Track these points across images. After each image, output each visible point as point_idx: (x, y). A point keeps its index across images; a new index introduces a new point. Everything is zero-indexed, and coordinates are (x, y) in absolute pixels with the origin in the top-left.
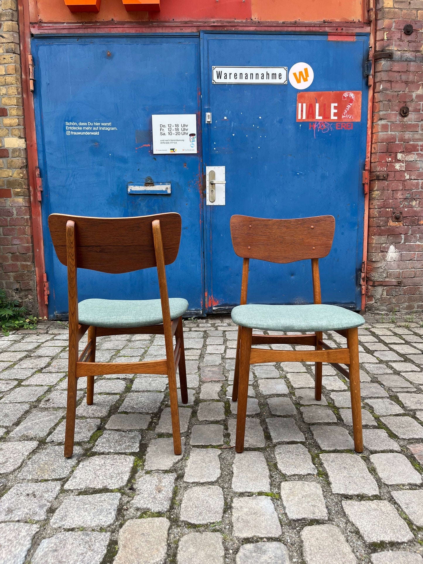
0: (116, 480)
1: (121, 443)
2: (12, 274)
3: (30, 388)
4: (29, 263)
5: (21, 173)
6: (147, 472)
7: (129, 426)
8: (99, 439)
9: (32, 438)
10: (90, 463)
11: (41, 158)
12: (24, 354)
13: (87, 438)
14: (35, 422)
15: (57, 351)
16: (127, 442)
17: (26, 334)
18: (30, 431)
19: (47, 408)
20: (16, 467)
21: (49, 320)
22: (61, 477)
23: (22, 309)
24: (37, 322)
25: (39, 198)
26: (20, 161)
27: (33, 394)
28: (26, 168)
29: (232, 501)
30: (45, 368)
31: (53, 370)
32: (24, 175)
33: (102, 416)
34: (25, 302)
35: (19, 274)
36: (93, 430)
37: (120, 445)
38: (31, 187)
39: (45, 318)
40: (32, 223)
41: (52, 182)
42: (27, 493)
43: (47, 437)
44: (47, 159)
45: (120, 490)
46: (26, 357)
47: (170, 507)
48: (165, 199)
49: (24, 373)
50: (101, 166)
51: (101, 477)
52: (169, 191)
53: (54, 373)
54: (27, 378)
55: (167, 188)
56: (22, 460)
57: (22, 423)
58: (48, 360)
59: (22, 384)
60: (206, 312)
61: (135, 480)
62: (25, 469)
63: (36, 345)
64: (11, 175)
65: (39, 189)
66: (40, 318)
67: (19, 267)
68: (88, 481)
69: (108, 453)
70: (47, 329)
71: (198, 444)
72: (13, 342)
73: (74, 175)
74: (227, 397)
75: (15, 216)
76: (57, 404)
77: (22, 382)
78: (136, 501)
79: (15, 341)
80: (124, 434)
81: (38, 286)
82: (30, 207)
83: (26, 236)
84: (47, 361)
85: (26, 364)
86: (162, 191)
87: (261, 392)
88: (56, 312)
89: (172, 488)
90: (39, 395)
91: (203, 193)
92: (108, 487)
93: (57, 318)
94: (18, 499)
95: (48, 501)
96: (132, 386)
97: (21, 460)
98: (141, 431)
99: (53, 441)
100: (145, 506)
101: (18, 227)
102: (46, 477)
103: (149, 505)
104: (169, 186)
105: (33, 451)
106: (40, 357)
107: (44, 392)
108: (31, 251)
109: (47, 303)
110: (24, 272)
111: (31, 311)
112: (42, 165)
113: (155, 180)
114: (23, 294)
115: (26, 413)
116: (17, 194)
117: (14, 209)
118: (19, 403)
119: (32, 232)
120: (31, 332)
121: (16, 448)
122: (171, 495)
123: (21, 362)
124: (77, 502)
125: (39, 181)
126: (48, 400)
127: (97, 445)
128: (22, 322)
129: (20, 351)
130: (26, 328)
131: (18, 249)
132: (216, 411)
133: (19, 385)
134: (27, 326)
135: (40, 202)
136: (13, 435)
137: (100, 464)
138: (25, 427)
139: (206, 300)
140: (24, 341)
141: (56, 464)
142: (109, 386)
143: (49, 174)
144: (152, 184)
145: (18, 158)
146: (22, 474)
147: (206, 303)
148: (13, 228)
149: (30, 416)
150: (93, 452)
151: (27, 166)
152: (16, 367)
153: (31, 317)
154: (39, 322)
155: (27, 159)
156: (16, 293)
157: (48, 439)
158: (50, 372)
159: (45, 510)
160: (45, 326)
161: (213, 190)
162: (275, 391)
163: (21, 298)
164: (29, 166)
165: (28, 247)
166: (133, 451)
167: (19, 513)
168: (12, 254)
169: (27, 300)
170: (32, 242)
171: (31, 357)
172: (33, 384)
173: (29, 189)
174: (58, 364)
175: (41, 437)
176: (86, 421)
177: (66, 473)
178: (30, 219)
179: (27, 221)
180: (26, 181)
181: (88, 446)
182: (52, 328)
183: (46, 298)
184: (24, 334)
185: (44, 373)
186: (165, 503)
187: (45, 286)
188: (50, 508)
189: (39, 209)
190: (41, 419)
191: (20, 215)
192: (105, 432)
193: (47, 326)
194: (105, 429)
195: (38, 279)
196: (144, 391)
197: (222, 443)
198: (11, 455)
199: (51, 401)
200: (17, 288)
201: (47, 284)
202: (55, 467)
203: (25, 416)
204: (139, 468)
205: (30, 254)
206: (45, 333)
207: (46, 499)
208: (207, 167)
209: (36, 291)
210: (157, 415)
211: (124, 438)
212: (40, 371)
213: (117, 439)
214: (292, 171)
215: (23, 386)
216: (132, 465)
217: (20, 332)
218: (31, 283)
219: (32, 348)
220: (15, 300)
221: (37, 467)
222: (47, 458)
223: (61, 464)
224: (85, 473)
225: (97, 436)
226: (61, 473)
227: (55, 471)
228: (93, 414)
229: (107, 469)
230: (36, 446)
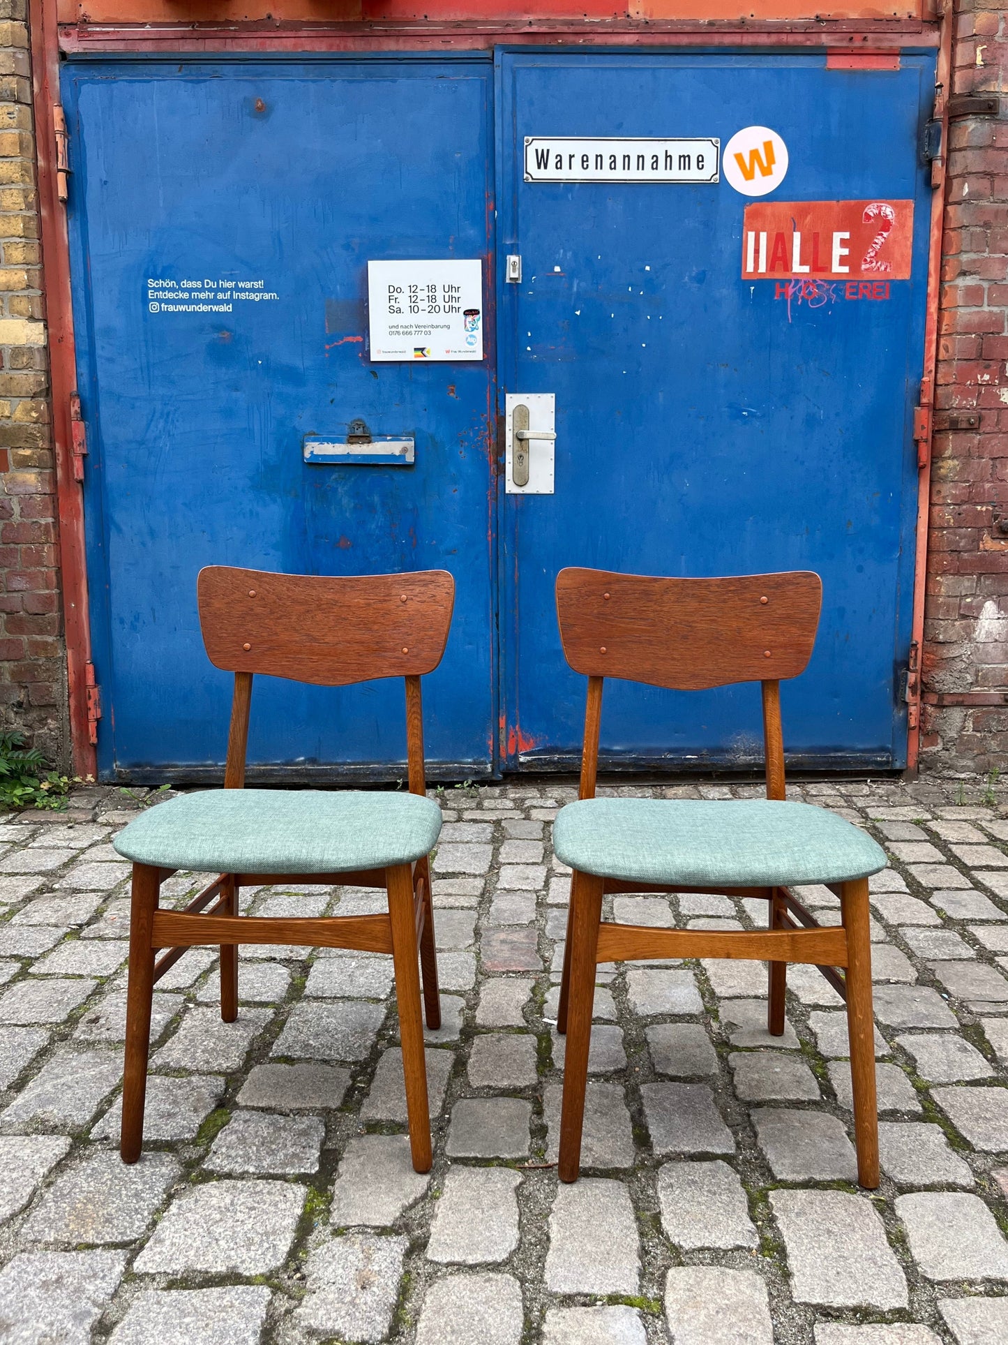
0: (260, 1252)
1: (274, 1147)
2: (6, 664)
3: (50, 983)
4: (50, 639)
5: (32, 409)
6: (339, 1232)
7: (295, 1099)
8: (219, 1136)
9: (57, 1127)
10: (196, 1201)
11: (84, 370)
12: (37, 882)
13: (190, 1130)
14: (63, 1081)
15: (118, 874)
16: (289, 1144)
17: (42, 823)
18: (51, 1108)
19: (94, 1042)
20: (17, 1206)
21: (99, 782)
22: (126, 1238)
23: (33, 755)
24: (70, 788)
25: (78, 472)
26: (32, 380)
27: (59, 1002)
28: (47, 395)
29: (543, 1317)
30: (88, 924)
31: (109, 932)
32: (41, 415)
33: (228, 1067)
34: (39, 736)
35: (24, 665)
36: (205, 1108)
37: (272, 1153)
38: (57, 445)
39: (90, 778)
40: (58, 536)
41: (112, 432)
42: (44, 1279)
43: (93, 1125)
44: (100, 374)
45: (269, 1279)
46: (40, 891)
47: (391, 1329)
48: (399, 477)
49: (36, 940)
50: (237, 390)
51: (222, 1243)
52: (410, 458)
53: (110, 939)
54: (44, 955)
55: (405, 450)
56: (31, 1188)
57: (31, 1084)
58: (95, 901)
59: (31, 970)
60: (502, 767)
61: (307, 1253)
62: (39, 1213)
63: (65, 856)
64: (7, 413)
65: (79, 450)
66: (77, 779)
67: (26, 647)
68: (192, 1253)
69: (243, 1176)
70: (94, 808)
71: (467, 1155)
72: (8, 847)
73: (168, 414)
74: (545, 1020)
75: (16, 518)
76: (117, 1030)
77: (31, 965)
78: (307, 1311)
79: (14, 843)
80: (282, 1120)
81: (72, 696)
82: (54, 496)
83: (43, 569)
84: (95, 904)
85: (43, 911)
86: (393, 456)
87: (631, 1006)
88: (118, 763)
89: (396, 1278)
90: (74, 1006)
91: (497, 462)
92: (241, 1270)
93: (120, 777)
94: (22, 1294)
95: (95, 1304)
96: (307, 984)
97: (29, 1190)
98: (326, 1113)
99: (106, 1138)
100: (329, 1325)
101: (24, 546)
102: (90, 1238)
103: (340, 1321)
104: (411, 444)
105: (59, 1163)
106: (76, 891)
107: (84, 996)
108: (56, 609)
109: (94, 740)
110: (37, 659)
111: (53, 761)
112: (87, 388)
113: (374, 429)
114: (34, 715)
115: (41, 1056)
116: (24, 463)
117: (15, 500)
118: (24, 1026)
119: (59, 560)
120: (54, 817)
121: (17, 1154)
122: (393, 1298)
123: (28, 908)
124: (165, 1309)
125: (79, 430)
126: (96, 1020)
127: (215, 1153)
128: (30, 790)
129: (25, 874)
130: (40, 806)
131: (22, 601)
132: (515, 1060)
133: (23, 974)
134: (45, 801)
135: (80, 482)
136: (8, 1118)
137: (222, 1205)
138: (39, 1095)
139: (502, 737)
140: (35, 845)
141: (113, 1202)
142: (249, 980)
143: (105, 412)
144: (367, 439)
145: (25, 372)
146: (32, 1227)
147: (503, 745)
148: (11, 549)
149: (52, 1066)
150: (204, 1170)
151: (48, 392)
152: (16, 919)
153: (53, 777)
154: (73, 788)
155: (48, 372)
156: (16, 713)
157: (94, 1130)
158: (101, 938)
159: (88, 1328)
160: (89, 802)
161: (524, 454)
162: (668, 1006)
163: (30, 727)
164: (54, 391)
165: (49, 597)
166: (302, 1170)
167: (25, 1334)
168: (7, 613)
169: (45, 730)
170: (60, 585)
171: (52, 890)
172: (57, 971)
173: (52, 450)
174: (122, 914)
175: (79, 1126)
176: (189, 1082)
177: (139, 1227)
178: (54, 527)
179: (47, 532)
180: (46, 429)
181: (192, 1153)
182: (106, 805)
183: (92, 727)
184: (35, 823)
185: (85, 939)
186: (379, 1318)
187: (90, 698)
188: (100, 1322)
189: (76, 500)
190: (77, 1072)
191: (29, 516)
192: (235, 1114)
193: (94, 800)
194: (236, 1106)
195: (72, 677)
196: (335, 998)
197: (527, 1153)
198: (5, 1173)
199: (102, 1021)
200: (18, 702)
201: (94, 693)
202: (111, 1209)
203: (38, 1062)
204: (317, 1220)
205: (54, 614)
206: (88, 822)
207: (89, 1299)
208: (508, 396)
209: (66, 709)
210: (366, 1068)
211: (284, 1134)
212: (76, 933)
213: (265, 1134)
214: (730, 406)
215: (34, 976)
216: (299, 1211)
217: (26, 817)
218: (56, 687)
219: (57, 864)
220: (15, 731)
221: (68, 1209)
222: (92, 1183)
223: (127, 1203)
224: (185, 1230)
225: (214, 1126)
226: (126, 1228)
227: (110, 1223)
228: (208, 1062)
229: (238, 1221)
230: (64, 1151)
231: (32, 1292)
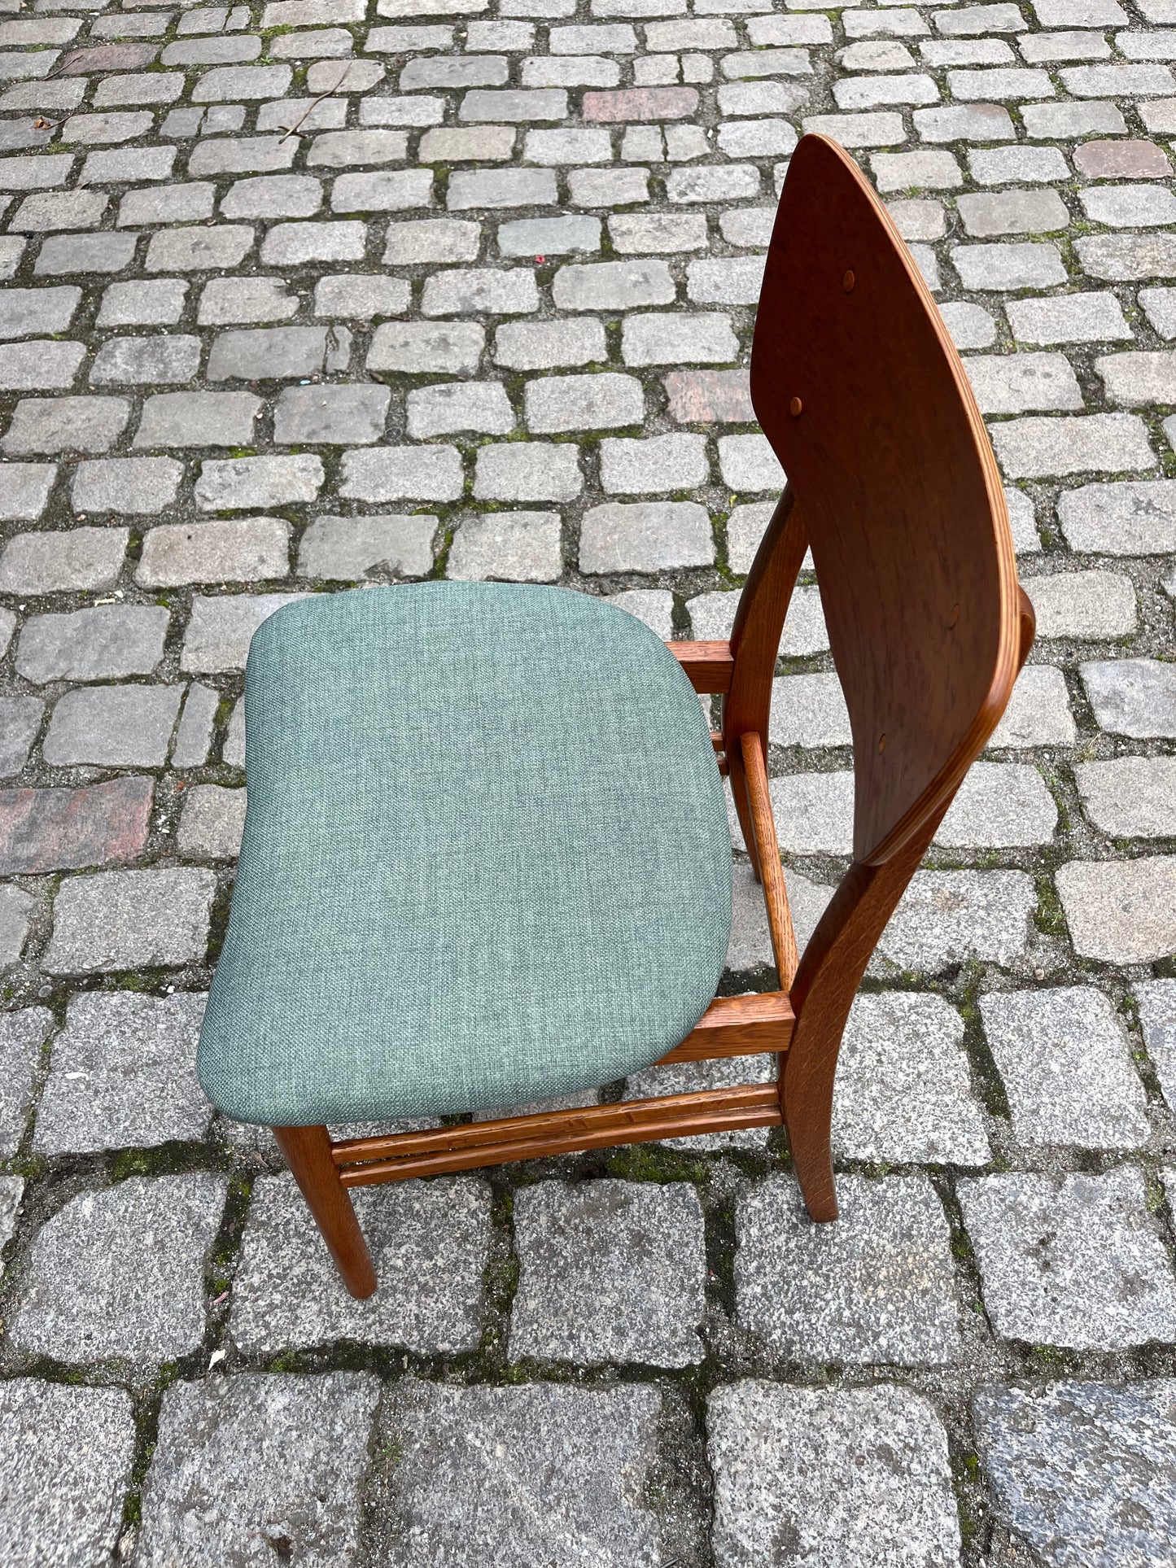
0: (928, 1021)
8: (687, 1147)
13: (680, 1192)
14: (528, 1502)
18: (616, 1483)
22: (935, 1195)
36: (616, 1190)
42: (1038, 1273)
43: (667, 1370)
45: (967, 1003)
51: (922, 1068)
56: (855, 1392)
61: (907, 974)
62: (907, 1350)
68: (947, 1099)
78: (1002, 951)
89: (940, 874)
92: (960, 1035)
94: (1074, 1289)
95: (1060, 1185)
97: (862, 1393)
100: (1021, 925)
102: (941, 1248)
103: (1016, 915)
105: (782, 1380)
121: (775, 1465)
122: (971, 872)
124: (1046, 1099)
127: (730, 1140)
136: (656, 1554)
137: (850, 1090)
141: (868, 1242)
146: (936, 1348)
150: (767, 1143)
157: (680, 1363)
159: (1101, 1179)
167: (1135, 1249)
176: (536, 1245)
177: (909, 1186)
186: (1004, 879)
188: (1083, 1169)
207: (1055, 1197)
213: (682, 1079)
221: (891, 1307)
222: (829, 1296)
223: (866, 1223)
224: (909, 1120)
225: (659, 1163)
226: (915, 1203)
227: (910, 1228)
228: (465, 1238)
229: (880, 1061)
230: (753, 1384)
231: (1067, 1275)
